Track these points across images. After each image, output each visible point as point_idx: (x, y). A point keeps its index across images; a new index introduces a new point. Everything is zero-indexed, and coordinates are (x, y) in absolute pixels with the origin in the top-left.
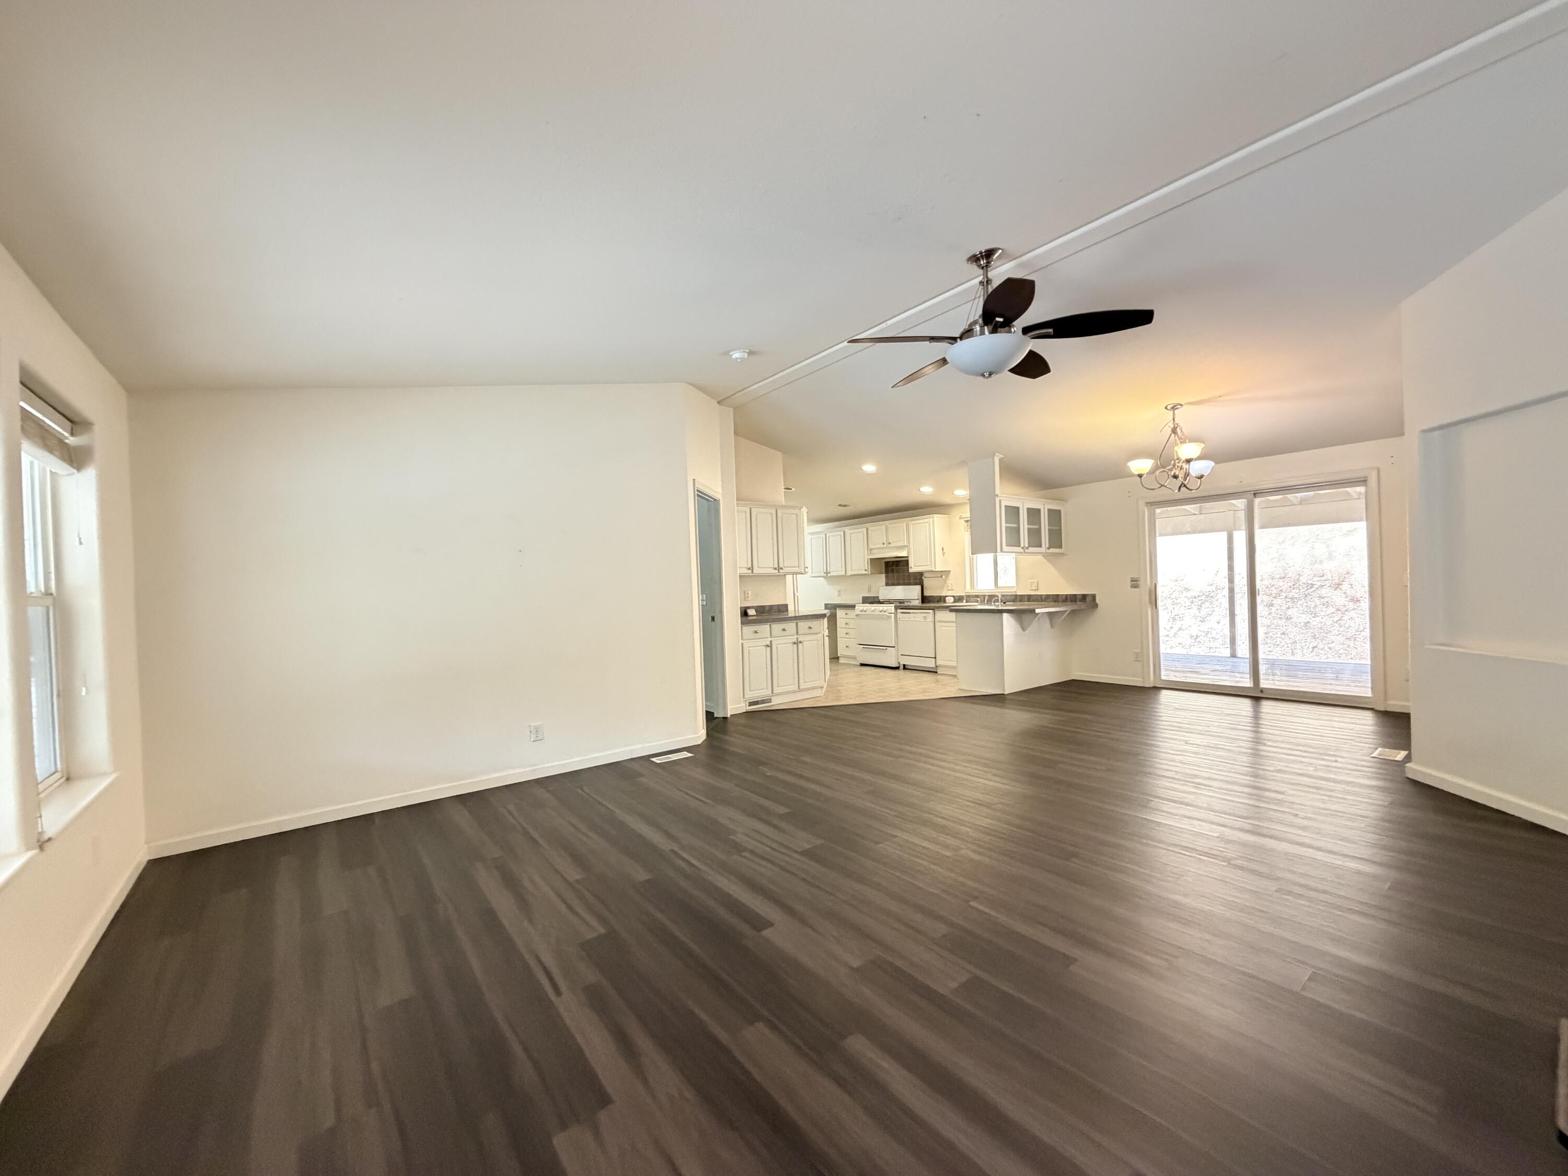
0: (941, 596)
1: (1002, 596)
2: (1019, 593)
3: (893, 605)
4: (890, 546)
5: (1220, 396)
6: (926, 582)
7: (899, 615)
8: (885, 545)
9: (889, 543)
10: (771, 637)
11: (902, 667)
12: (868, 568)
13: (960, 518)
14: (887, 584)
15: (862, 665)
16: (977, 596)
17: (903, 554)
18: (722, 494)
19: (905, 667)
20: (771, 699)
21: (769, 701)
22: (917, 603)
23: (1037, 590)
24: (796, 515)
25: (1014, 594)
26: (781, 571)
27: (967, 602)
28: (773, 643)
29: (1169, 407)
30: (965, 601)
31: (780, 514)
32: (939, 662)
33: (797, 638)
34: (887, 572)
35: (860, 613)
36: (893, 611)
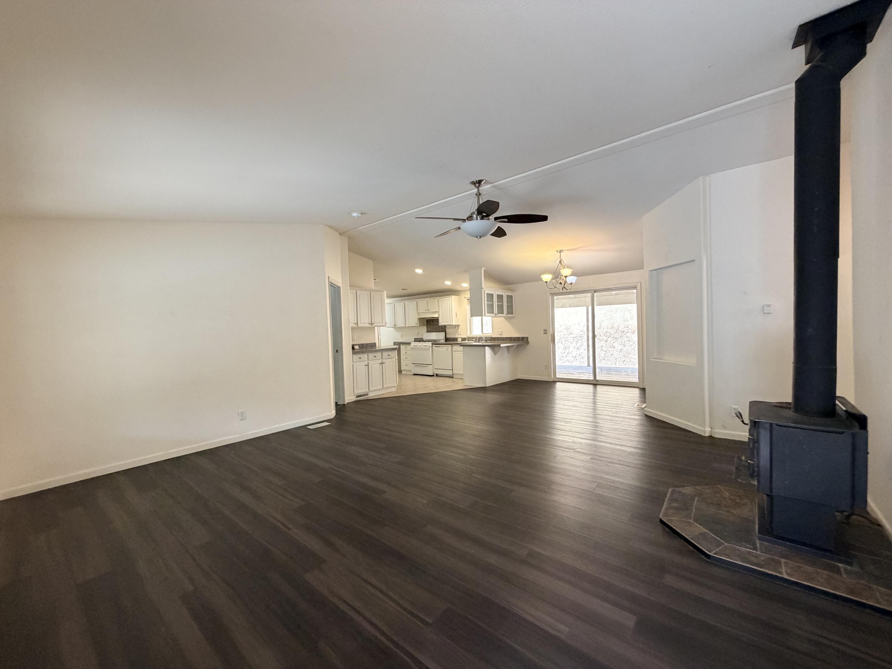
0: (455, 338)
1: (485, 338)
2: (493, 336)
3: (431, 343)
4: (429, 311)
5: (579, 248)
6: (447, 330)
7: (434, 348)
8: (426, 311)
9: (429, 310)
10: (368, 360)
11: (435, 375)
12: (417, 322)
13: (465, 298)
14: (427, 332)
15: (415, 375)
16: (473, 338)
17: (436, 316)
18: (342, 283)
19: (437, 375)
20: (368, 394)
22: (443, 341)
23: (501, 335)
24: (381, 295)
25: (491, 337)
26: (373, 325)
27: (468, 341)
28: (369, 364)
29: (558, 251)
30: (467, 340)
31: (372, 294)
32: (455, 372)
33: (382, 361)
34: (427, 326)
35: (414, 347)
36: (431, 346)
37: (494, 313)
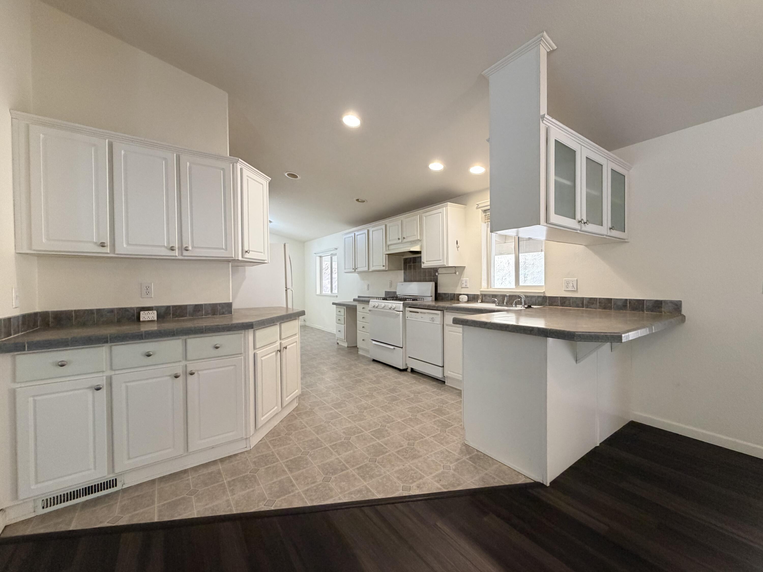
0: (455, 294)
1: (526, 297)
2: (548, 295)
3: (402, 302)
4: (405, 240)
6: (441, 279)
7: (408, 314)
8: (400, 240)
9: (404, 238)
10: (112, 369)
11: (409, 370)
12: (386, 263)
13: (477, 208)
14: (405, 281)
15: (374, 360)
16: (495, 296)
17: (416, 248)
19: (413, 371)
21: (112, 483)
22: (430, 301)
23: (576, 291)
25: (542, 295)
26: (185, 253)
27: (482, 302)
30: (479, 301)
31: (186, 164)
32: (448, 373)
34: (405, 269)
35: (372, 309)
36: (401, 309)
37: (578, 217)
